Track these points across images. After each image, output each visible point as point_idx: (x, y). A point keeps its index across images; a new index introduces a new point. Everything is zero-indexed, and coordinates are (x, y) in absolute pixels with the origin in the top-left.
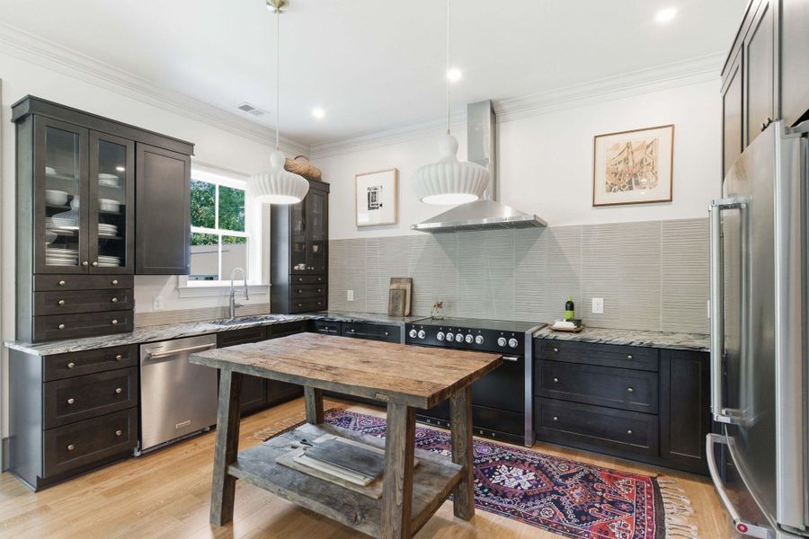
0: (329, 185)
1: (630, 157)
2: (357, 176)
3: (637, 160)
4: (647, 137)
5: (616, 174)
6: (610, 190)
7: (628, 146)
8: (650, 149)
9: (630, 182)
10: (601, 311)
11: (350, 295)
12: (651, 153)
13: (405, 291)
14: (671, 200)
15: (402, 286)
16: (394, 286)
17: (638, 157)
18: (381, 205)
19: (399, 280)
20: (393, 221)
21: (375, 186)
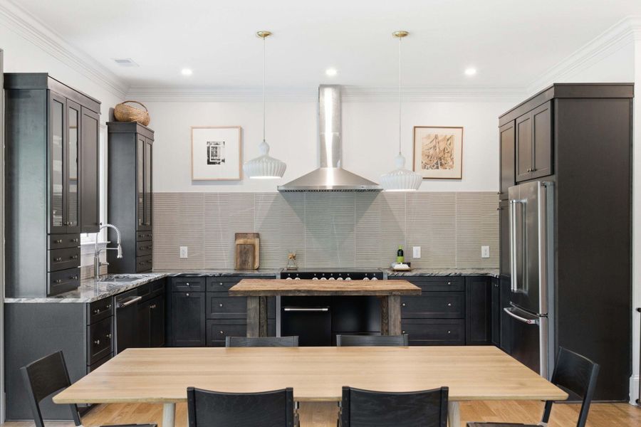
0: (153, 132)
1: (437, 146)
2: (193, 128)
3: (442, 148)
4: (448, 133)
5: (428, 156)
6: (424, 167)
7: (436, 137)
8: (449, 141)
9: (437, 163)
10: (419, 257)
11: (184, 251)
12: (450, 144)
13: (254, 246)
14: (461, 179)
15: (250, 241)
16: (241, 241)
17: (442, 146)
18: (223, 161)
19: (244, 235)
20: (237, 176)
21: (216, 140)
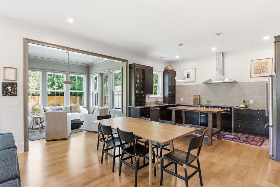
0: (176, 72)
1: (261, 66)
2: (184, 70)
4: (266, 61)
5: (257, 70)
6: (255, 73)
7: (260, 63)
8: (266, 63)
9: (261, 72)
10: (253, 103)
11: (182, 99)
12: (266, 65)
13: (198, 98)
16: (195, 97)
17: (263, 66)
18: (191, 77)
19: (196, 96)
20: (194, 81)
21: (189, 72)
